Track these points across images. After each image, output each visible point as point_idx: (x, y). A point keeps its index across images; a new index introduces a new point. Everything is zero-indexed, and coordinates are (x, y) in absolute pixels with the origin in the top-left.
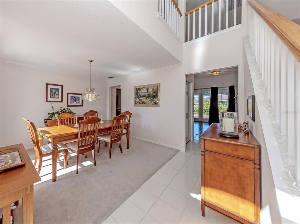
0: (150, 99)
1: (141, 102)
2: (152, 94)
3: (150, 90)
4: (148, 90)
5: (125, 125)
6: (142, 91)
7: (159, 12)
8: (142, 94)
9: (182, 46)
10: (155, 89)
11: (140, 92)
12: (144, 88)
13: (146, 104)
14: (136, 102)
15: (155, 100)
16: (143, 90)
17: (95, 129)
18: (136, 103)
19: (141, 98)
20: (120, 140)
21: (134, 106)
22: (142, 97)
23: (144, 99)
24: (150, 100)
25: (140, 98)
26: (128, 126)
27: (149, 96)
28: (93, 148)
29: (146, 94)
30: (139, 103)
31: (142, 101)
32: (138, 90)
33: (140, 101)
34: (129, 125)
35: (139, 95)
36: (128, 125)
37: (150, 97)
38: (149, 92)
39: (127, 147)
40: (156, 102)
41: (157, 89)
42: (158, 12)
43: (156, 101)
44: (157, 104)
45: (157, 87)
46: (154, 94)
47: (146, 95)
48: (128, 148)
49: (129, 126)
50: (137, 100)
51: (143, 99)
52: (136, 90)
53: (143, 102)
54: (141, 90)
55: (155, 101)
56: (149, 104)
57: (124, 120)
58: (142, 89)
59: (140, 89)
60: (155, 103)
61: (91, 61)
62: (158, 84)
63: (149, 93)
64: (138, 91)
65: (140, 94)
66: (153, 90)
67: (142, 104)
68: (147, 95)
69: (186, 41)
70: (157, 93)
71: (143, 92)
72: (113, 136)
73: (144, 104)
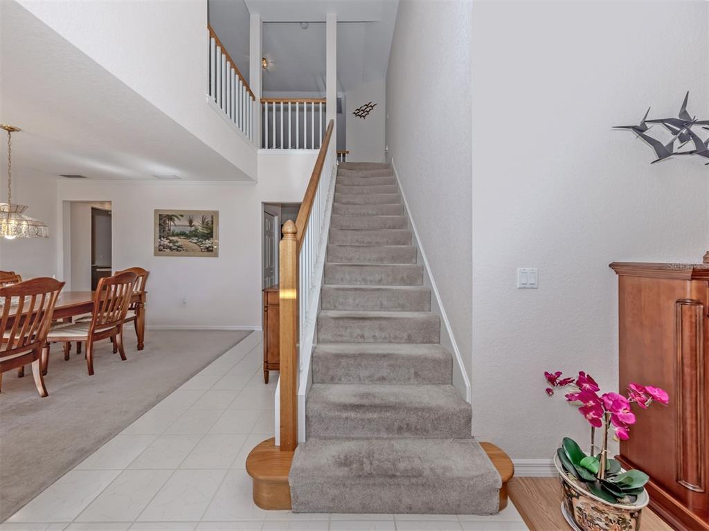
0: (196, 241)
1: (174, 247)
2: (200, 229)
3: (197, 223)
4: (191, 222)
5: (133, 297)
6: (177, 222)
7: (210, 95)
8: (177, 230)
9: (257, 154)
10: (207, 220)
11: (172, 223)
12: (182, 216)
13: (187, 251)
14: (160, 245)
15: (208, 243)
16: (180, 220)
17: (45, 308)
18: (160, 250)
19: (175, 238)
20: (118, 333)
21: (155, 255)
22: (177, 235)
23: (181, 241)
24: (196, 243)
25: (171, 238)
26: (140, 299)
27: (195, 234)
28: (35, 355)
29: (188, 230)
30: (170, 248)
31: (178, 244)
32: (164, 219)
33: (171, 245)
34: (142, 296)
35: (169, 230)
36: (140, 296)
37: (196, 236)
38: (193, 226)
39: (138, 345)
40: (210, 247)
41: (212, 221)
42: (208, 95)
43: (210, 245)
44: (212, 251)
45: (212, 217)
46: (206, 232)
47: (187, 232)
48: (140, 347)
49: (142, 299)
50: (165, 242)
51: (179, 240)
52: (160, 219)
53: (179, 247)
54: (174, 220)
55: (207, 246)
56: (193, 250)
57: (130, 284)
58: (176, 219)
59: (170, 218)
60: (207, 248)
61: (11, 130)
62: (213, 212)
63: (193, 229)
64: (165, 221)
65: (172, 228)
66: (203, 222)
67: (178, 250)
68: (191, 232)
69: (263, 146)
70: (212, 229)
71: (179, 225)
72: (100, 321)
73: (182, 252)
